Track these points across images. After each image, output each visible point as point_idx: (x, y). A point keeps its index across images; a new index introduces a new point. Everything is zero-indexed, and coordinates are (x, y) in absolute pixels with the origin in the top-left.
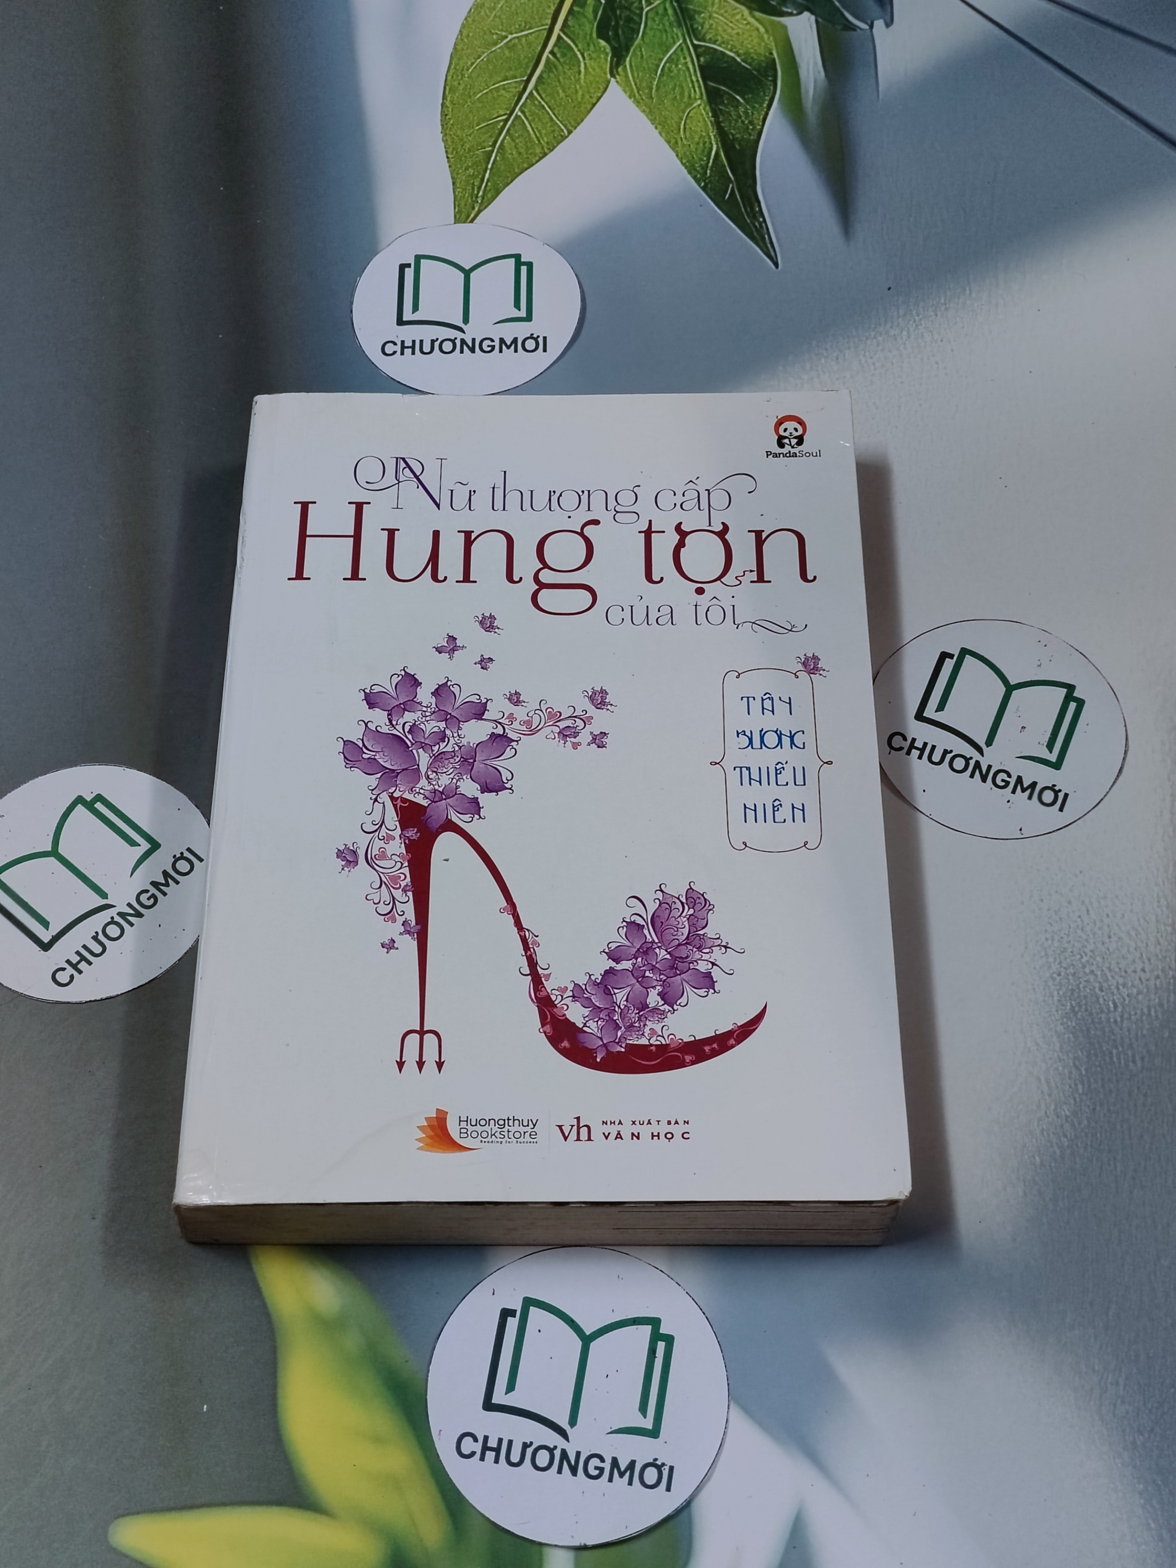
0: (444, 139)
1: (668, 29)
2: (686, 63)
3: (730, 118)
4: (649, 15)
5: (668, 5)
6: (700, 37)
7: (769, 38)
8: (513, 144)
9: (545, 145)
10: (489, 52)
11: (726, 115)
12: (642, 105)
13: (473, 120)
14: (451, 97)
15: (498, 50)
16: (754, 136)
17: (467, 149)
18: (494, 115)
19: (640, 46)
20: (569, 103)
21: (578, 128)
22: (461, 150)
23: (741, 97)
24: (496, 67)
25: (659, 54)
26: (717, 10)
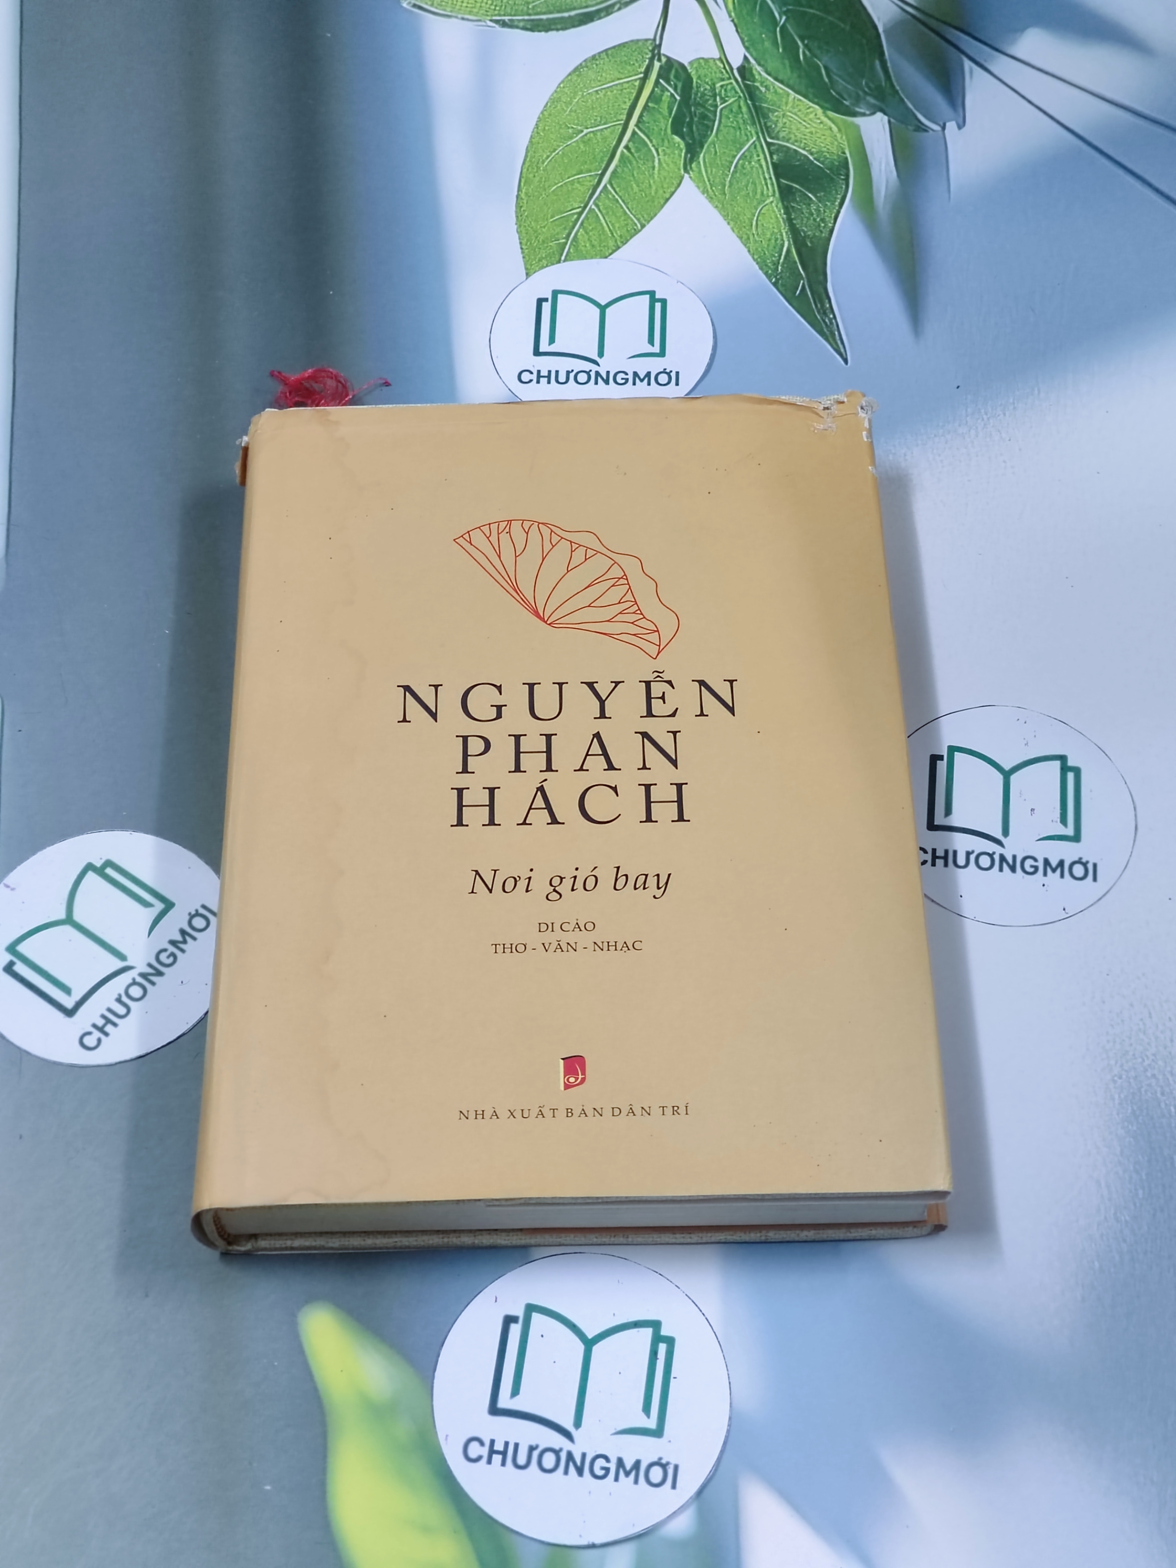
0: (519, 230)
1: (742, 127)
2: (759, 160)
3: (802, 215)
4: (723, 112)
5: (742, 103)
6: (773, 135)
7: (842, 138)
8: (586, 237)
9: (618, 238)
10: (565, 145)
11: (798, 212)
12: (715, 201)
13: (548, 211)
14: (526, 189)
15: (574, 144)
16: (825, 233)
17: (541, 240)
18: (567, 207)
19: (713, 143)
20: (643, 197)
21: (652, 222)
22: (535, 242)
23: (812, 195)
24: (571, 160)
25: (733, 150)
26: (791, 109)
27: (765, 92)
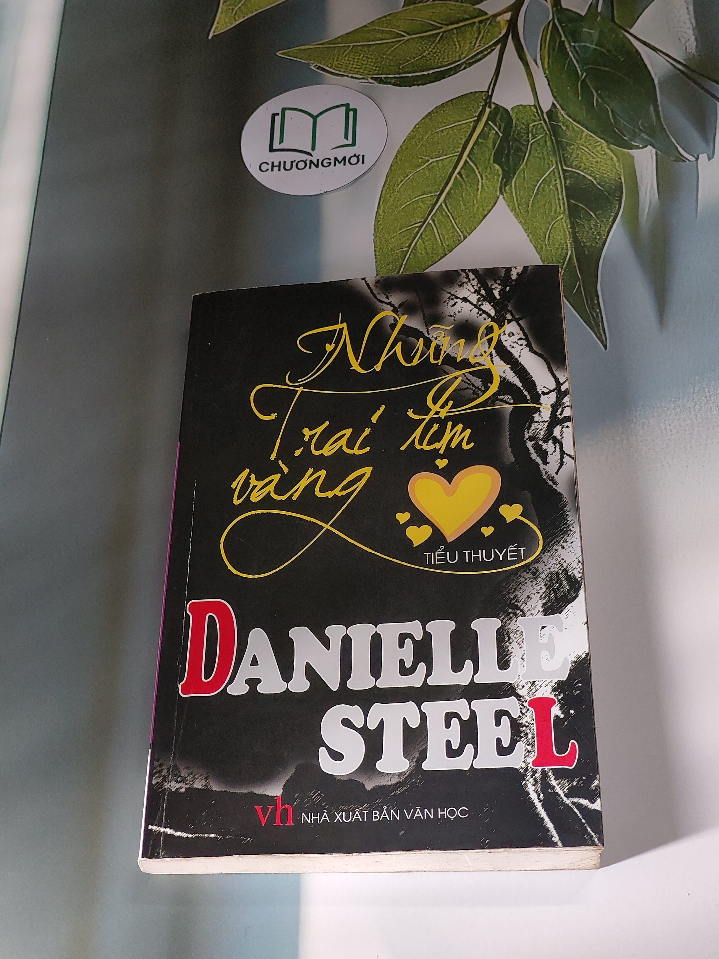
0: (375, 240)
1: (546, 157)
2: (556, 184)
3: (584, 229)
4: (533, 146)
5: (548, 139)
6: (569, 164)
7: (619, 166)
8: (424, 246)
9: (446, 247)
10: (415, 172)
11: (581, 227)
12: (520, 217)
13: (397, 225)
14: (383, 207)
15: (421, 171)
16: (599, 244)
17: (390, 248)
18: (412, 222)
19: (523, 170)
20: (467, 214)
21: (472, 234)
22: (385, 250)
23: (593, 213)
24: (419, 183)
25: (537, 176)
26: (583, 143)
27: (566, 130)
